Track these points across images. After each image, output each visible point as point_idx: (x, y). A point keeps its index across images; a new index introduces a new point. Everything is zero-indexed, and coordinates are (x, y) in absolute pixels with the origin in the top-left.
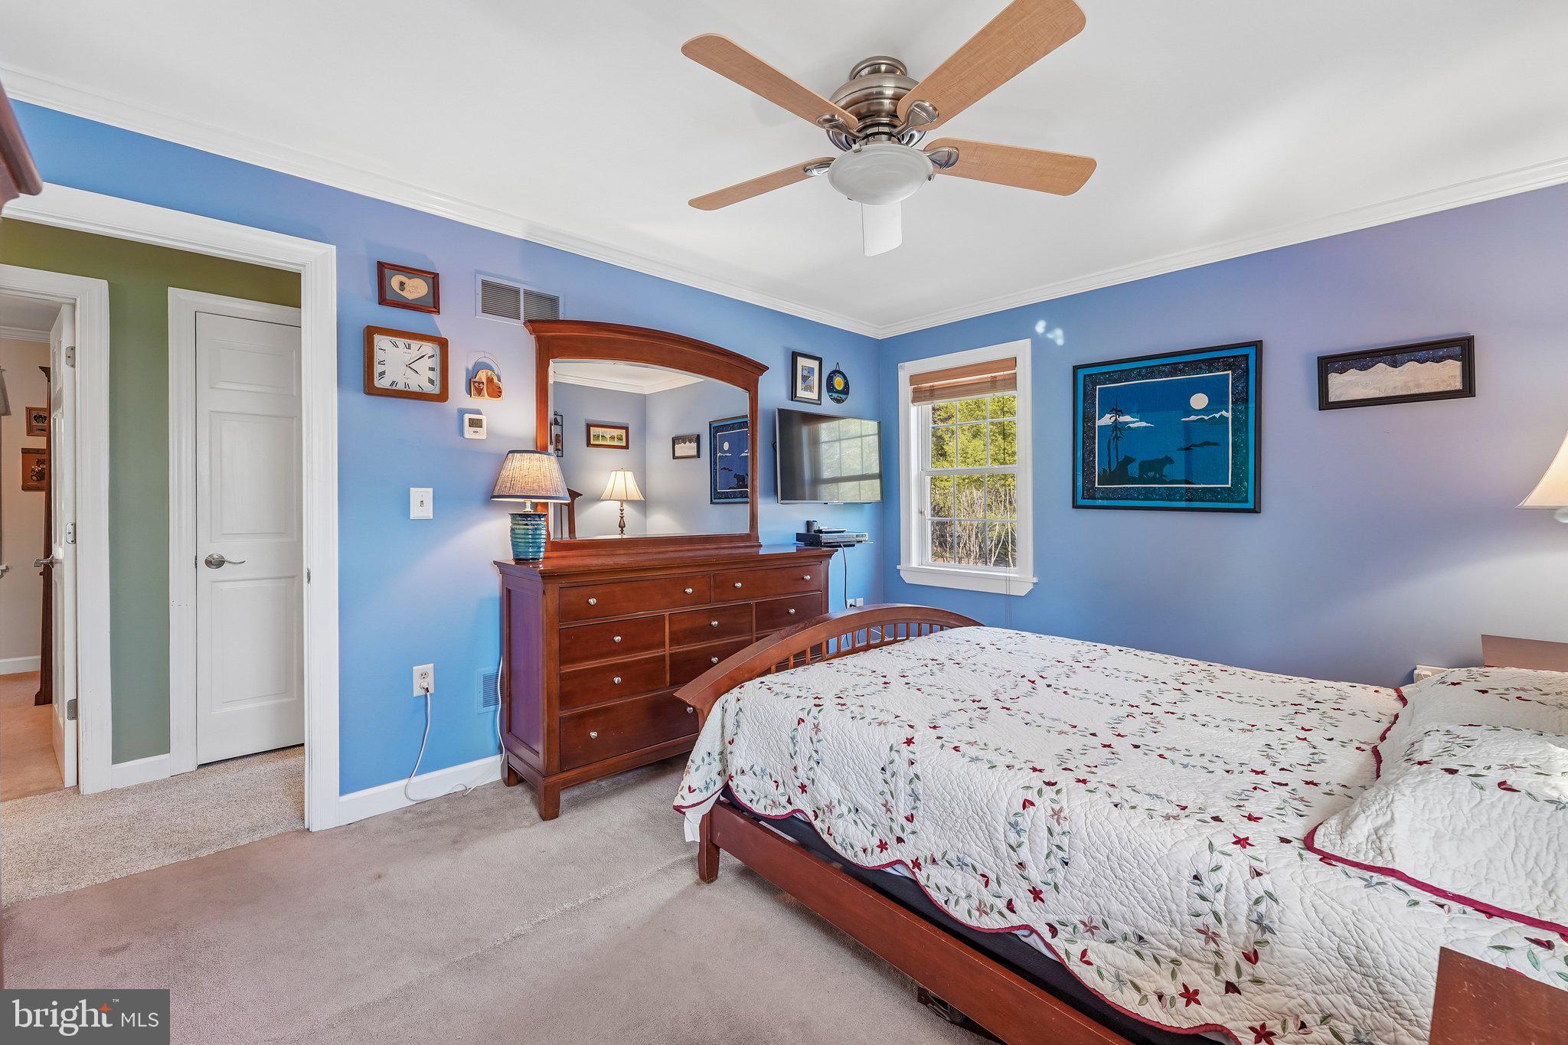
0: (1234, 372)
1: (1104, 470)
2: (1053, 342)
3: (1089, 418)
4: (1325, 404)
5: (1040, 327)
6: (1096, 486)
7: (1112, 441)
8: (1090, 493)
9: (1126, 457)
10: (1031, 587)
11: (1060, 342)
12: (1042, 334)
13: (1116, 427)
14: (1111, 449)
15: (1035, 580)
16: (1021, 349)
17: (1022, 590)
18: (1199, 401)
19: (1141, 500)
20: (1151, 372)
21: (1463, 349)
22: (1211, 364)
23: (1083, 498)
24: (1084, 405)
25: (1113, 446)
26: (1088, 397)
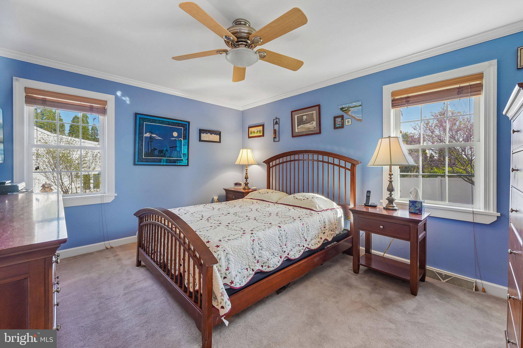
0: (183, 128)
1: (146, 152)
2: (125, 101)
3: (141, 133)
4: (200, 140)
5: (119, 93)
6: (143, 157)
7: (149, 143)
8: (140, 160)
9: (154, 148)
10: (114, 198)
11: (128, 102)
12: (121, 97)
13: (151, 138)
14: (149, 146)
15: (116, 195)
16: (110, 99)
17: (109, 200)
18: (175, 134)
19: (159, 162)
20: (162, 122)
21: (219, 134)
22: (178, 125)
23: (138, 161)
24: (139, 128)
25: (150, 144)
26: (141, 126)
